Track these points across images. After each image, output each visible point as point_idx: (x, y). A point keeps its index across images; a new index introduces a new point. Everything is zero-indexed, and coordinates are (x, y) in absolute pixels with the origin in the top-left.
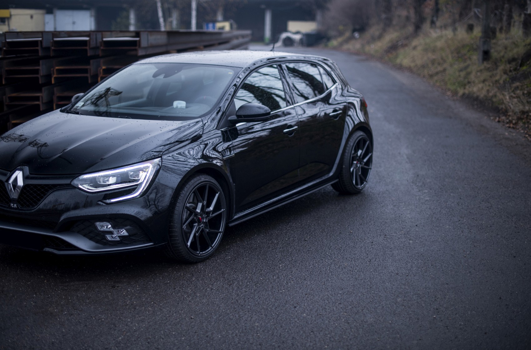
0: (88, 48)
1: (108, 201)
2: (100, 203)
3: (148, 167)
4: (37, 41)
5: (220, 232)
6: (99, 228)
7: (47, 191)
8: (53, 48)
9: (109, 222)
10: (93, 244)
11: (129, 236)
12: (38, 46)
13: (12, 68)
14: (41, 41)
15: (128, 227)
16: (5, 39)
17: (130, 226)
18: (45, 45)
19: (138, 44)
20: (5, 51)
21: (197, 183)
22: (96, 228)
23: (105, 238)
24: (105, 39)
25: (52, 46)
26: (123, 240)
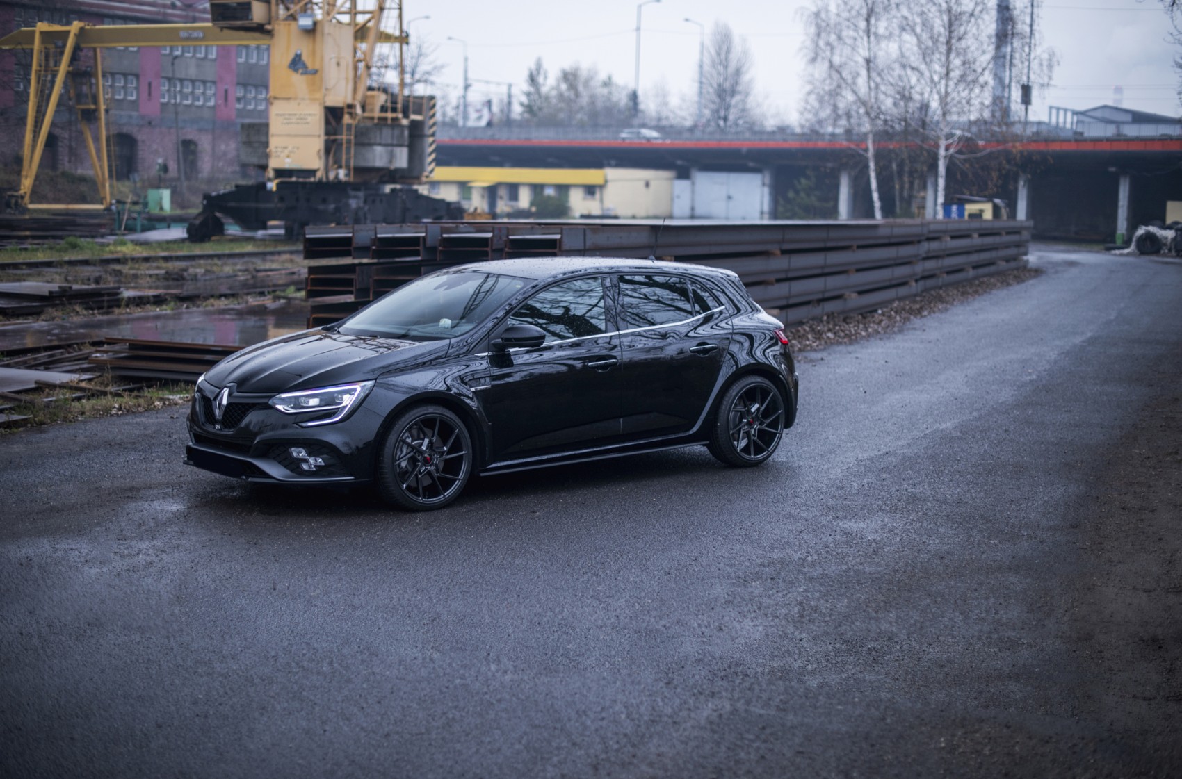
0: (489, 249)
1: (304, 424)
2: (295, 425)
3: (355, 390)
4: (418, 238)
5: (459, 479)
6: (295, 454)
7: (248, 410)
8: (440, 248)
9: (303, 448)
10: (287, 472)
11: (326, 466)
12: (418, 245)
13: (384, 278)
14: (424, 238)
15: (325, 456)
16: (376, 234)
17: (327, 454)
18: (429, 243)
19: (558, 245)
20: (374, 250)
21: (421, 413)
22: (290, 455)
23: (299, 467)
24: (511, 237)
25: (440, 246)
26: (320, 471)
